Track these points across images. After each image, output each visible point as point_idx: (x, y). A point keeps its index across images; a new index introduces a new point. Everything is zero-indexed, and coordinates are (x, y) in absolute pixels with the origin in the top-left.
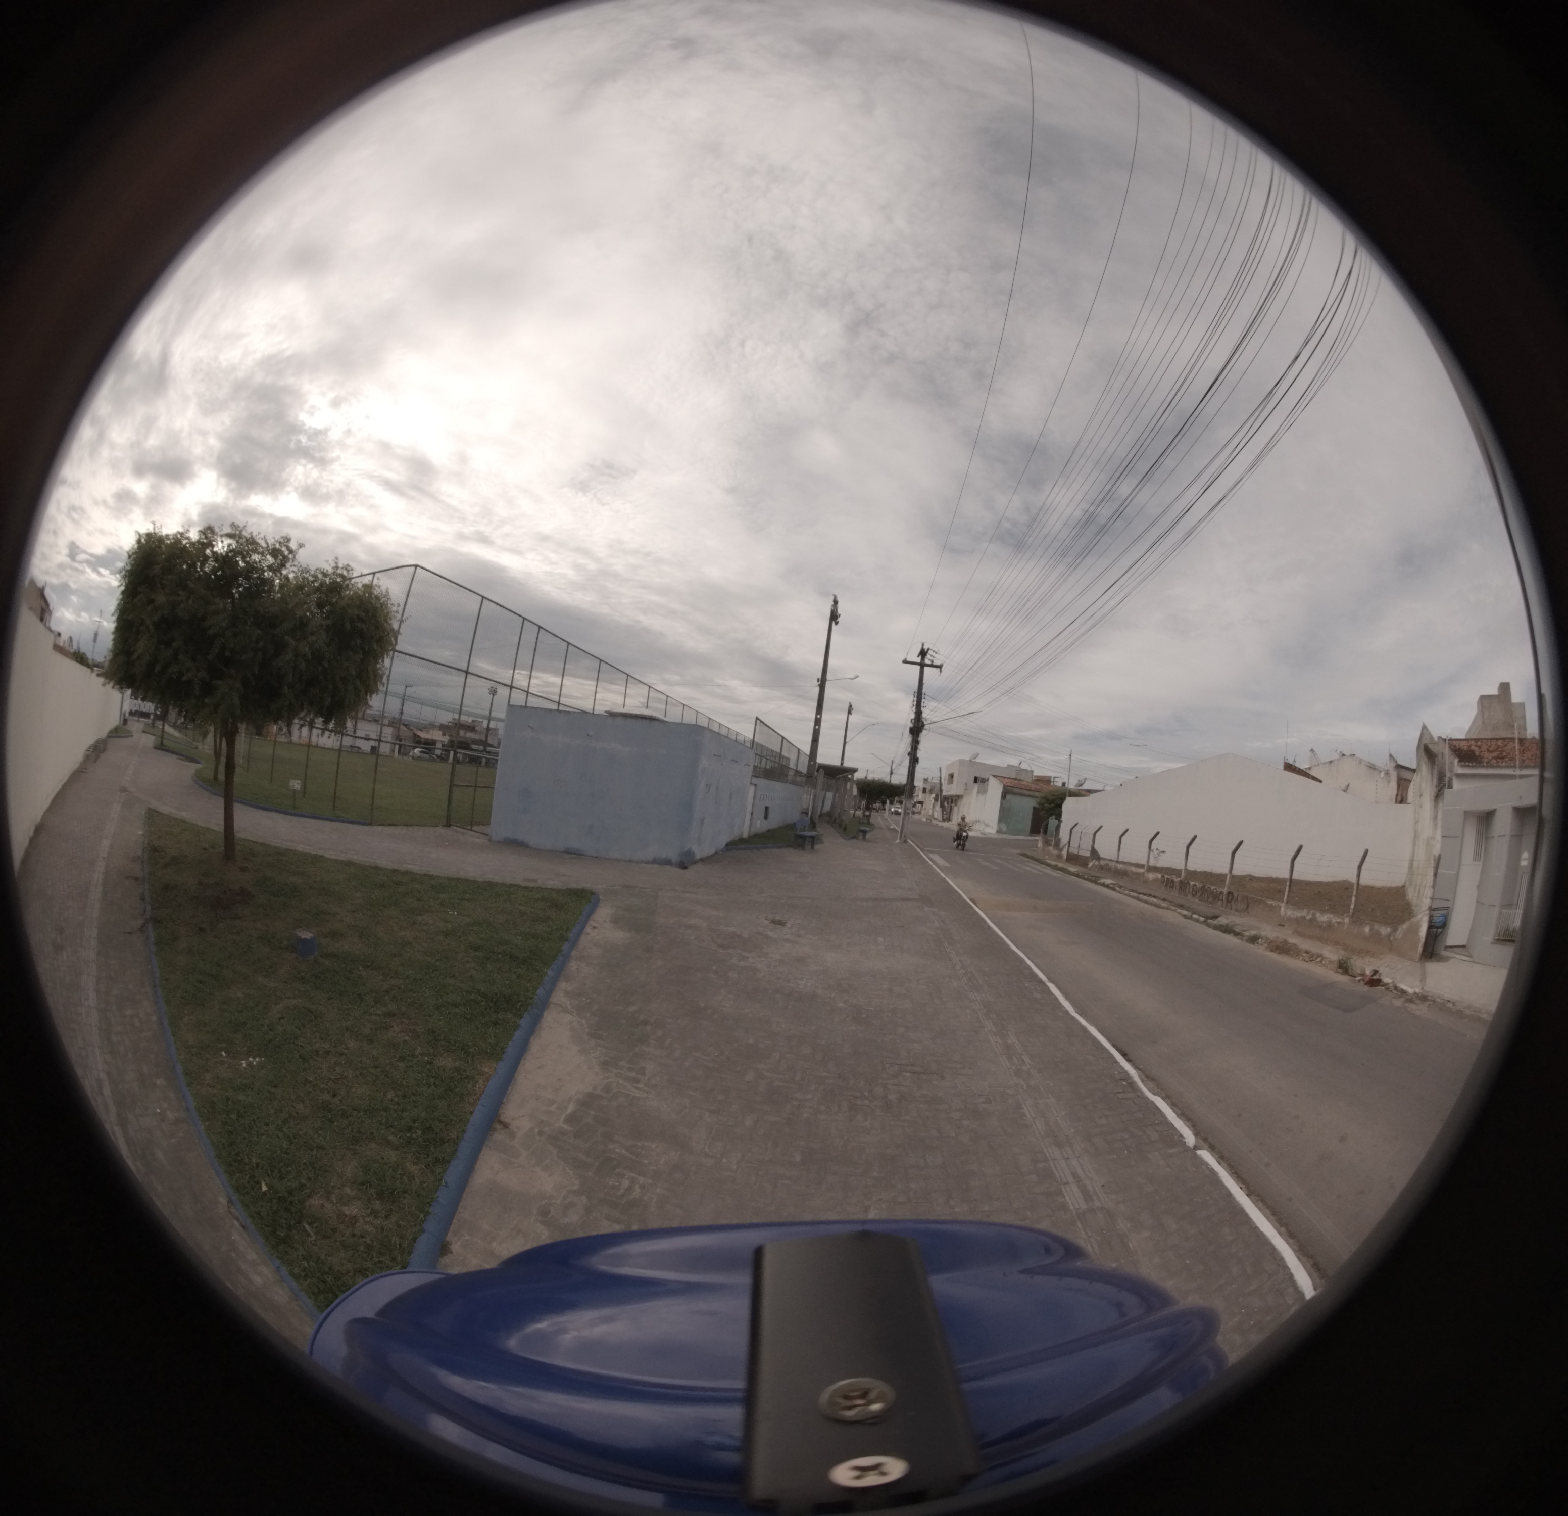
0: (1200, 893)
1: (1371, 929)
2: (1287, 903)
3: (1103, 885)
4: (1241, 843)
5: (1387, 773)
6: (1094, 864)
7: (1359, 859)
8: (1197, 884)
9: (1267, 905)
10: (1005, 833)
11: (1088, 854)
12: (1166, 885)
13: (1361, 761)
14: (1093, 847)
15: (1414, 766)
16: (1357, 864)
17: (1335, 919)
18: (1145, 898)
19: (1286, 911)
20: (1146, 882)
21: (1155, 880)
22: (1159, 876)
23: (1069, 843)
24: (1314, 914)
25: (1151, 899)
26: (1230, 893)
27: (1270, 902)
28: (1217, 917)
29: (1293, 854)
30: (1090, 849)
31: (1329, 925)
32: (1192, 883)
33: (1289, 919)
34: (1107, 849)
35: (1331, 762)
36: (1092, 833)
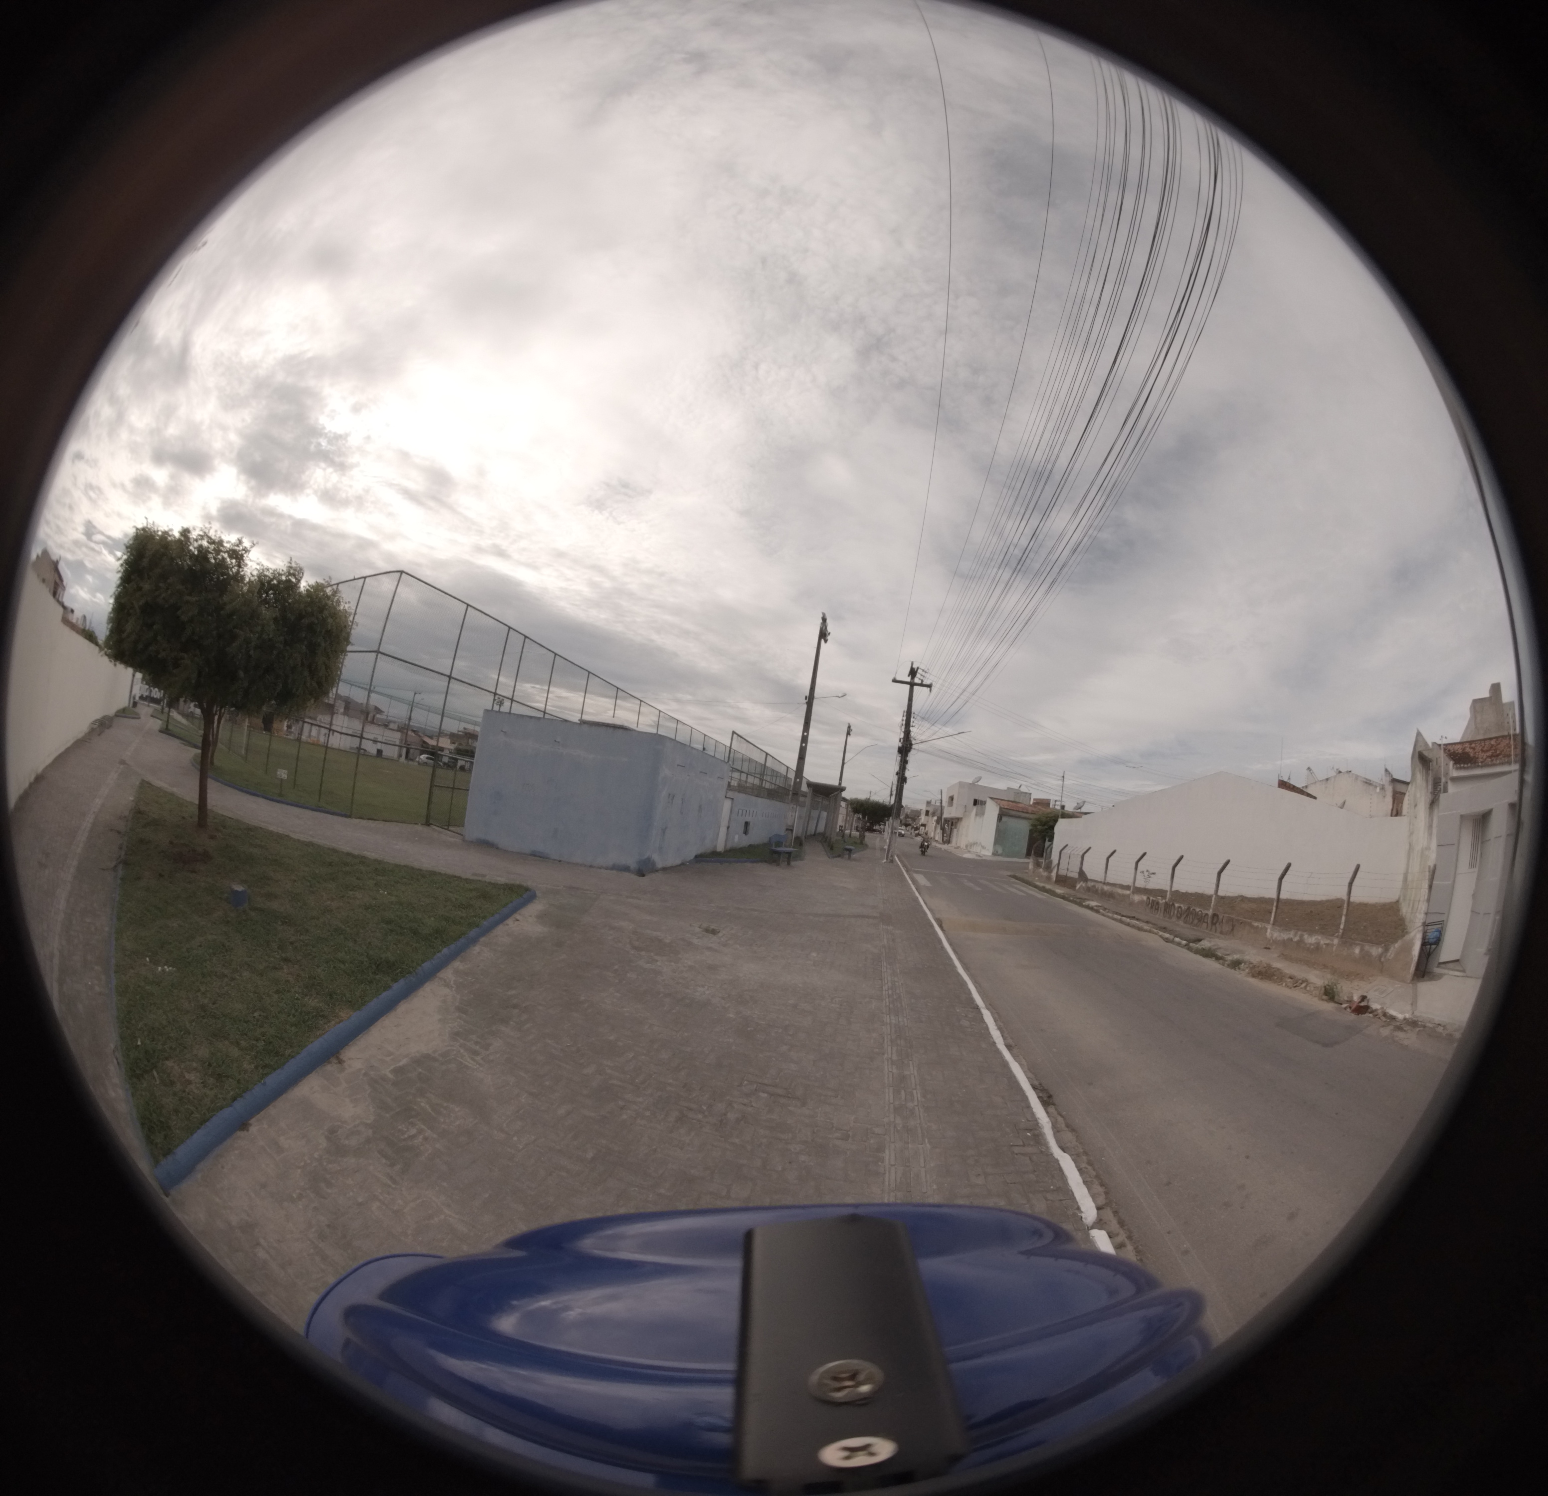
0: (1185, 915)
1: (1362, 950)
2: (1274, 924)
3: (1088, 907)
4: (1228, 862)
5: (1383, 788)
6: (1082, 885)
7: (1350, 875)
8: (1182, 906)
9: (1252, 927)
10: (1001, 855)
11: (1076, 875)
12: (1152, 907)
13: (1357, 777)
14: (1081, 869)
15: (1408, 780)
16: (1348, 880)
17: (1323, 941)
18: (1128, 920)
19: (1272, 933)
20: (1132, 904)
21: (1141, 902)
22: (1145, 898)
23: (1059, 864)
24: (1301, 936)
25: (1134, 922)
26: (1215, 915)
27: (1256, 924)
28: (1199, 940)
29: (1280, 872)
30: (1077, 870)
31: (1318, 947)
32: (1177, 905)
33: (1275, 942)
34: (1094, 870)
35: (1327, 779)
36: (1081, 853)
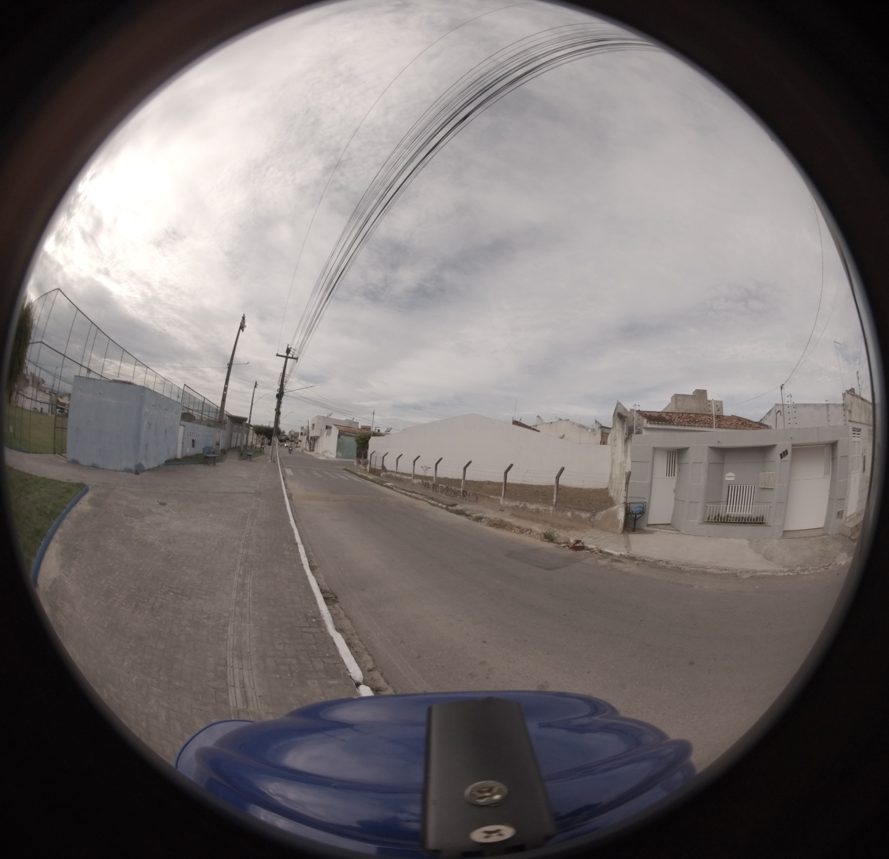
0: (446, 491)
1: (573, 514)
2: (504, 497)
3: (386, 486)
4: (470, 462)
5: (594, 430)
6: (384, 474)
7: (557, 472)
8: (443, 486)
10: (340, 458)
11: (380, 468)
12: (425, 487)
13: (574, 423)
14: (383, 465)
16: (556, 476)
17: (541, 507)
18: (410, 494)
19: (503, 502)
20: (413, 484)
21: (419, 483)
22: (420, 481)
23: (371, 462)
24: (525, 504)
25: (413, 494)
26: (464, 491)
27: (492, 497)
28: (454, 505)
29: (506, 469)
30: (381, 465)
31: (538, 511)
32: (440, 485)
33: (506, 507)
34: (390, 465)
35: (551, 423)
36: (382, 456)
